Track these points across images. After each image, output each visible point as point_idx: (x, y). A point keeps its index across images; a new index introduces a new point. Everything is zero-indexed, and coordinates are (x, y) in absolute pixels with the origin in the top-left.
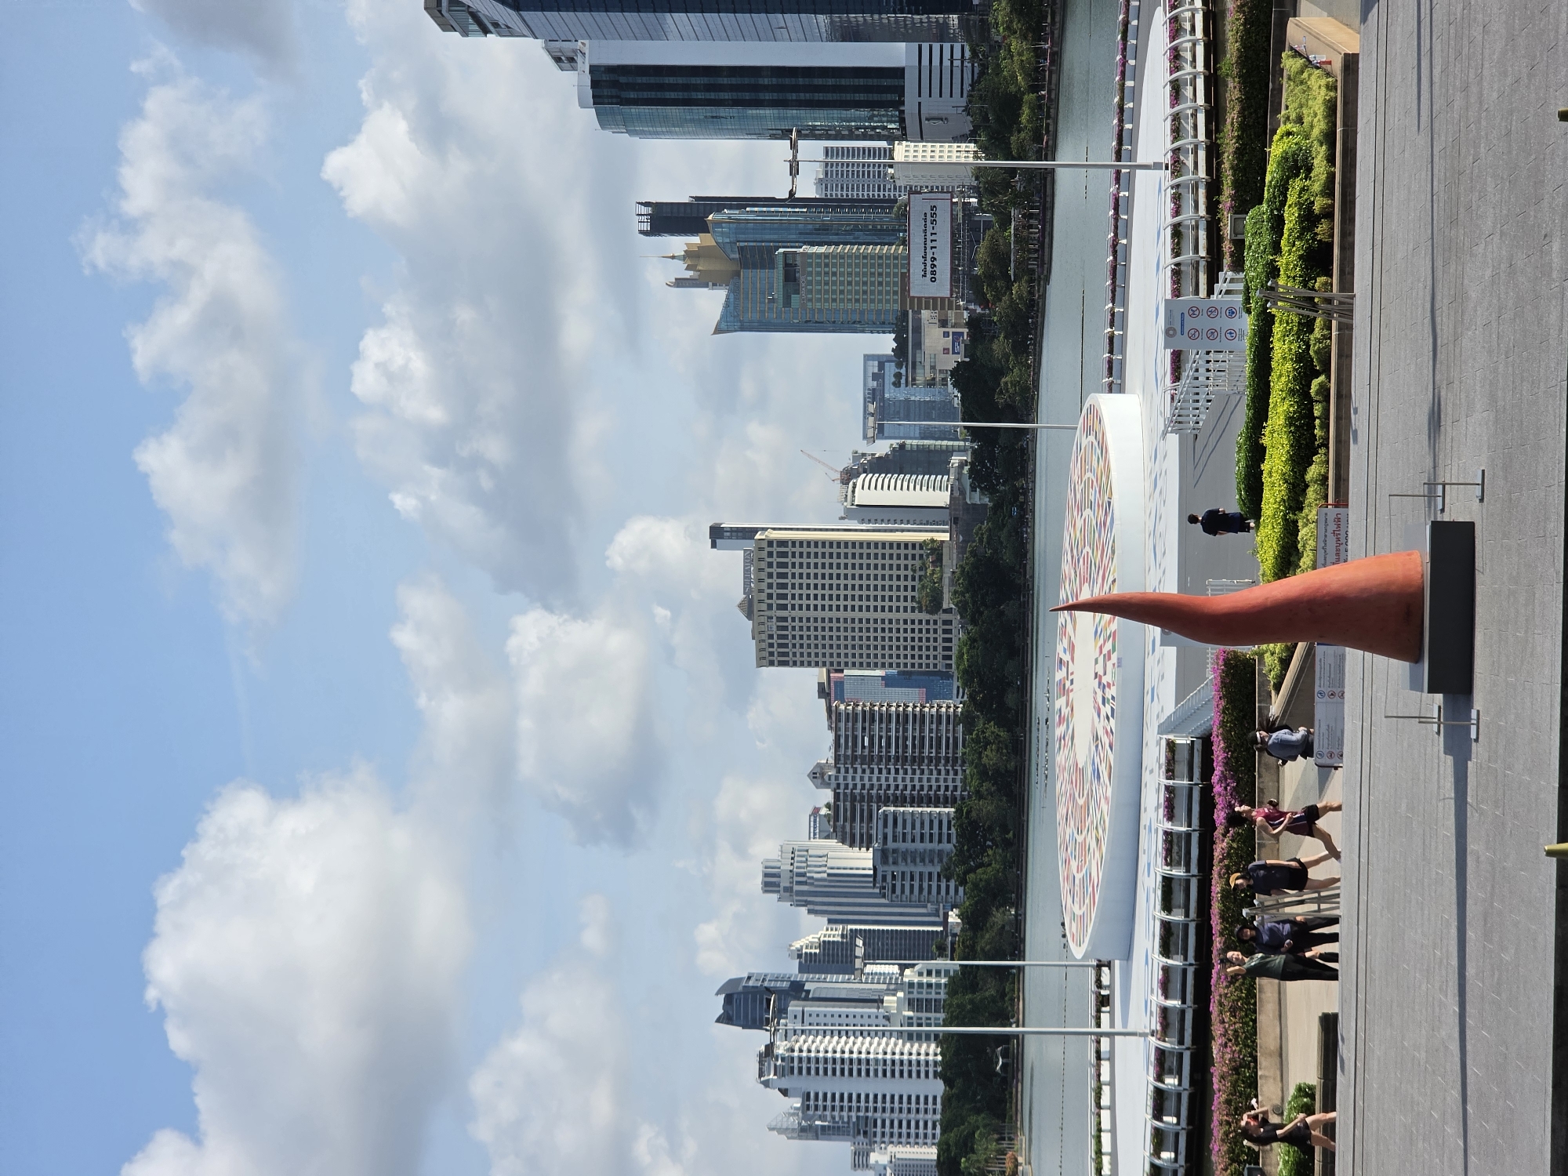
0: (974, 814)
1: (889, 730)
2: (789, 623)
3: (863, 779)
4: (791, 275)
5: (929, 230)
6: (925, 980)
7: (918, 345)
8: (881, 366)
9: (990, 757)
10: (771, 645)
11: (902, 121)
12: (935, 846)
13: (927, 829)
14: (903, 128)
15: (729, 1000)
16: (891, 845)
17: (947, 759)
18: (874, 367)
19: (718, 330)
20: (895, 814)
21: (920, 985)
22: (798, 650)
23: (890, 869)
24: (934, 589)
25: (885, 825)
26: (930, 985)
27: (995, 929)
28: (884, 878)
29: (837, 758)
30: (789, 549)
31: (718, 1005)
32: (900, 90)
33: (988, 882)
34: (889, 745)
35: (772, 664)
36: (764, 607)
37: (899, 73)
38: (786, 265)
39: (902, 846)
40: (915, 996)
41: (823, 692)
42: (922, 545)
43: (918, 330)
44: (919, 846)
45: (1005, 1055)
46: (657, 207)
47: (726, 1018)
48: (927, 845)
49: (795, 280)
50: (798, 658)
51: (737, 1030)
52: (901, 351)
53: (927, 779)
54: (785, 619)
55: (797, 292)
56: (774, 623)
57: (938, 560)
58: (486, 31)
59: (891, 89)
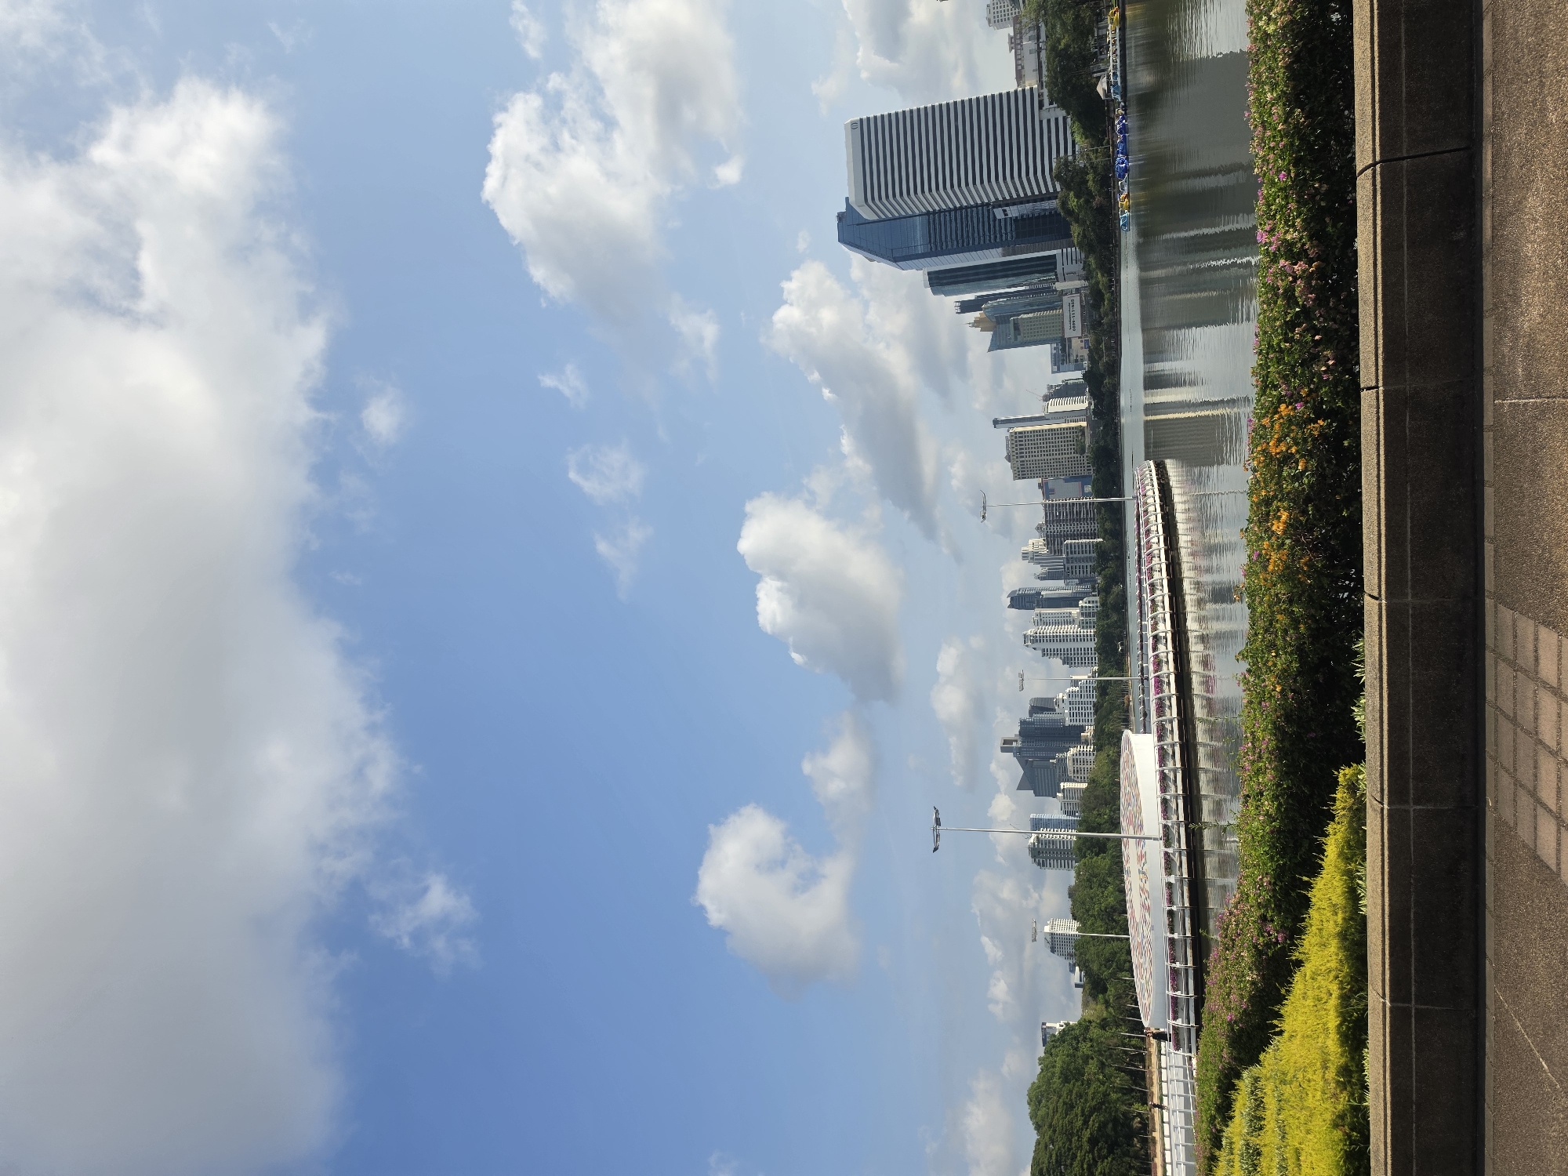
0: (1103, 548)
1: (1066, 509)
2: (1025, 463)
3: (1056, 529)
4: (1016, 328)
5: (1071, 310)
6: (1088, 605)
7: (1070, 347)
8: (1057, 354)
9: (1108, 525)
10: (1019, 472)
11: (1056, 275)
12: (1088, 555)
13: (1084, 549)
14: (1057, 278)
15: (1012, 599)
16: (1070, 556)
17: (1091, 519)
18: (1054, 355)
19: (989, 351)
20: (1071, 544)
21: (1086, 607)
22: (1029, 472)
23: (1070, 565)
24: (1082, 446)
25: (1067, 548)
26: (1090, 607)
27: (1115, 594)
28: (1068, 569)
29: (1046, 521)
30: (1023, 435)
31: (1009, 600)
32: (1055, 264)
33: (1110, 574)
34: (1067, 515)
35: (1019, 478)
36: (1015, 457)
37: (1053, 258)
38: (1014, 324)
39: (1075, 556)
40: (1084, 611)
41: (1040, 486)
42: (1076, 428)
43: (1070, 343)
44: (1081, 555)
45: (1122, 644)
47: (1012, 606)
48: (1085, 555)
49: (1019, 329)
50: (1030, 475)
51: (1016, 610)
52: (1063, 350)
53: (1083, 527)
54: (1023, 461)
55: (1020, 335)
56: (1019, 463)
57: (1083, 434)
59: (1050, 264)
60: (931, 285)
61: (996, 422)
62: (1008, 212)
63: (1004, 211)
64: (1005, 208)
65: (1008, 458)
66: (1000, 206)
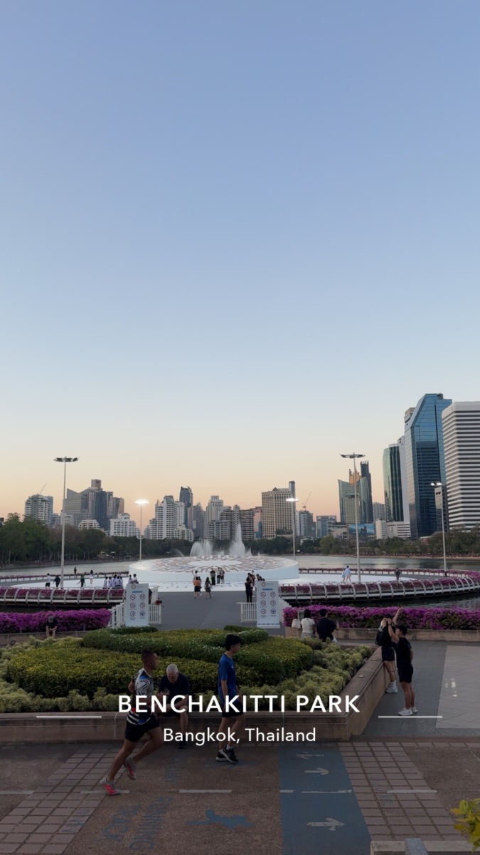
3: (236, 516)
7: (338, 527)
8: (334, 520)
10: (267, 495)
15: (186, 489)
18: (334, 518)
19: (339, 481)
22: (266, 501)
24: (281, 532)
29: (241, 511)
31: (185, 487)
35: (262, 496)
36: (275, 493)
37: (402, 520)
43: (342, 527)
46: (368, 465)
47: (182, 489)
50: (264, 501)
51: (179, 491)
52: (336, 523)
54: (273, 498)
55: (348, 498)
56: (271, 496)
58: (406, 422)
59: (398, 518)
60: (391, 448)
61: (293, 483)
62: (438, 495)
63: (439, 493)
64: (441, 494)
65: (275, 489)
66: (443, 490)
